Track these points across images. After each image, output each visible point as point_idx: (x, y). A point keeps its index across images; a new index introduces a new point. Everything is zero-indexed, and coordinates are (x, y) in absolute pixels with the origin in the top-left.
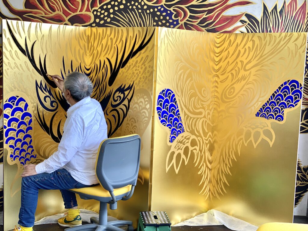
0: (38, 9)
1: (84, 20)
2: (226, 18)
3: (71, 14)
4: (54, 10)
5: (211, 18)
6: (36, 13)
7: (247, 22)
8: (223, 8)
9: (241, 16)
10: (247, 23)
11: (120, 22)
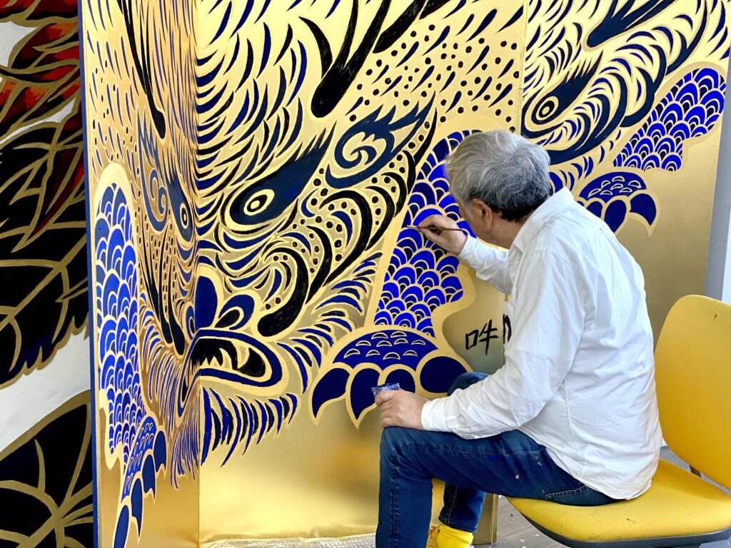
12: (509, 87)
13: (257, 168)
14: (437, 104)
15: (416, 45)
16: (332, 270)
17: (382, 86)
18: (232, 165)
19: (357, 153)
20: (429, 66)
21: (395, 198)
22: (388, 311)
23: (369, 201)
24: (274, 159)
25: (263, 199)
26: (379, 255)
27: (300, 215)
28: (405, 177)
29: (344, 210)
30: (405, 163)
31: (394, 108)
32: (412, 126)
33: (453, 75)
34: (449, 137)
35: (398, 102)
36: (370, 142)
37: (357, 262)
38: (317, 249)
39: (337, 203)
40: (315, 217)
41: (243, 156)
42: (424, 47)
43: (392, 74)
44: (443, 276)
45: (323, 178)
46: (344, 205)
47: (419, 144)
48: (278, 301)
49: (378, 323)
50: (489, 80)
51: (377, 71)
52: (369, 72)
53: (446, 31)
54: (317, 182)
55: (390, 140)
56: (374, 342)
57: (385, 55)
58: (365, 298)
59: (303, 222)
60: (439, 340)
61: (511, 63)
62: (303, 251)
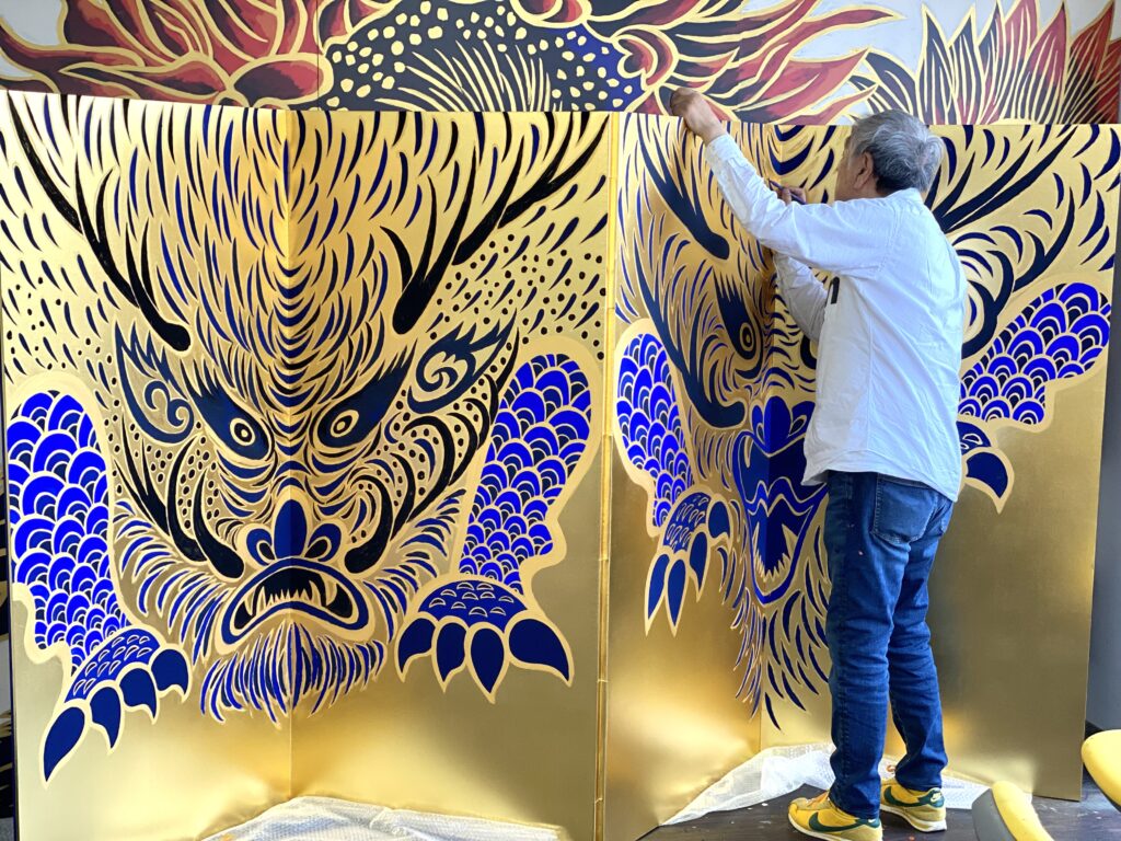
0: (118, 46)
1: (296, 83)
2: (803, 70)
3: (246, 62)
4: (179, 49)
5: (750, 70)
6: (108, 61)
7: (873, 83)
8: (791, 33)
9: (852, 61)
10: (876, 87)
11: (432, 90)
12: (596, 307)
13: (342, 386)
14: (518, 323)
15: (495, 257)
16: (415, 506)
17: (462, 301)
18: (318, 382)
19: (438, 375)
20: (509, 280)
21: (478, 427)
22: (473, 558)
23: (452, 430)
24: (358, 377)
25: (348, 420)
26: (462, 492)
27: (384, 441)
28: (487, 404)
29: (426, 438)
30: (486, 389)
31: (475, 326)
32: (494, 346)
33: (534, 291)
34: (533, 361)
35: (479, 319)
36: (450, 363)
37: (441, 499)
38: (400, 480)
39: (420, 429)
40: (398, 444)
41: (330, 373)
42: (503, 258)
43: (471, 289)
44: (531, 522)
45: (404, 400)
46: (426, 432)
47: (501, 368)
48: (364, 534)
49: (463, 571)
50: (573, 298)
51: (456, 284)
52: (449, 286)
53: (526, 241)
54: (400, 405)
55: (471, 362)
56: (460, 593)
57: (464, 268)
58: (449, 540)
59: (386, 448)
60: (527, 599)
61: (596, 278)
62: (387, 480)
